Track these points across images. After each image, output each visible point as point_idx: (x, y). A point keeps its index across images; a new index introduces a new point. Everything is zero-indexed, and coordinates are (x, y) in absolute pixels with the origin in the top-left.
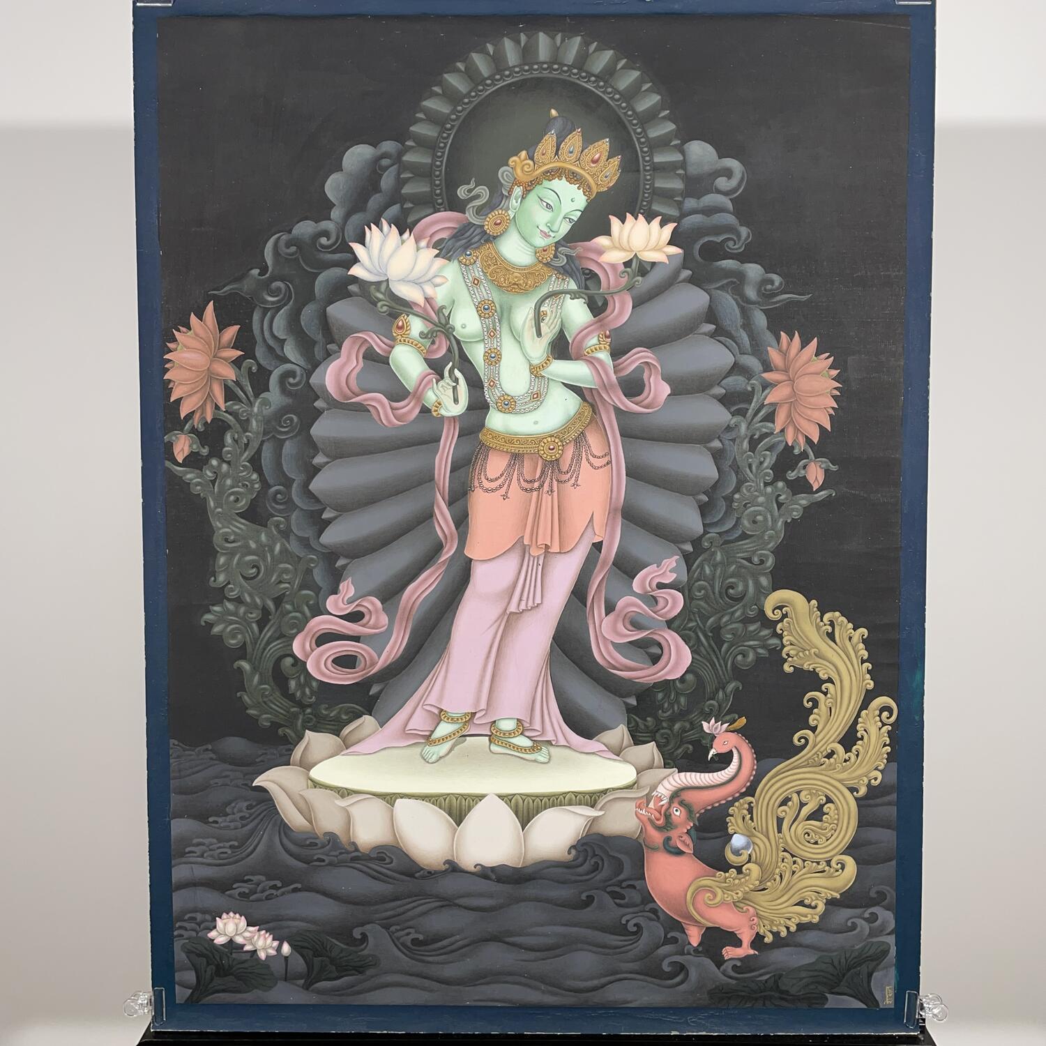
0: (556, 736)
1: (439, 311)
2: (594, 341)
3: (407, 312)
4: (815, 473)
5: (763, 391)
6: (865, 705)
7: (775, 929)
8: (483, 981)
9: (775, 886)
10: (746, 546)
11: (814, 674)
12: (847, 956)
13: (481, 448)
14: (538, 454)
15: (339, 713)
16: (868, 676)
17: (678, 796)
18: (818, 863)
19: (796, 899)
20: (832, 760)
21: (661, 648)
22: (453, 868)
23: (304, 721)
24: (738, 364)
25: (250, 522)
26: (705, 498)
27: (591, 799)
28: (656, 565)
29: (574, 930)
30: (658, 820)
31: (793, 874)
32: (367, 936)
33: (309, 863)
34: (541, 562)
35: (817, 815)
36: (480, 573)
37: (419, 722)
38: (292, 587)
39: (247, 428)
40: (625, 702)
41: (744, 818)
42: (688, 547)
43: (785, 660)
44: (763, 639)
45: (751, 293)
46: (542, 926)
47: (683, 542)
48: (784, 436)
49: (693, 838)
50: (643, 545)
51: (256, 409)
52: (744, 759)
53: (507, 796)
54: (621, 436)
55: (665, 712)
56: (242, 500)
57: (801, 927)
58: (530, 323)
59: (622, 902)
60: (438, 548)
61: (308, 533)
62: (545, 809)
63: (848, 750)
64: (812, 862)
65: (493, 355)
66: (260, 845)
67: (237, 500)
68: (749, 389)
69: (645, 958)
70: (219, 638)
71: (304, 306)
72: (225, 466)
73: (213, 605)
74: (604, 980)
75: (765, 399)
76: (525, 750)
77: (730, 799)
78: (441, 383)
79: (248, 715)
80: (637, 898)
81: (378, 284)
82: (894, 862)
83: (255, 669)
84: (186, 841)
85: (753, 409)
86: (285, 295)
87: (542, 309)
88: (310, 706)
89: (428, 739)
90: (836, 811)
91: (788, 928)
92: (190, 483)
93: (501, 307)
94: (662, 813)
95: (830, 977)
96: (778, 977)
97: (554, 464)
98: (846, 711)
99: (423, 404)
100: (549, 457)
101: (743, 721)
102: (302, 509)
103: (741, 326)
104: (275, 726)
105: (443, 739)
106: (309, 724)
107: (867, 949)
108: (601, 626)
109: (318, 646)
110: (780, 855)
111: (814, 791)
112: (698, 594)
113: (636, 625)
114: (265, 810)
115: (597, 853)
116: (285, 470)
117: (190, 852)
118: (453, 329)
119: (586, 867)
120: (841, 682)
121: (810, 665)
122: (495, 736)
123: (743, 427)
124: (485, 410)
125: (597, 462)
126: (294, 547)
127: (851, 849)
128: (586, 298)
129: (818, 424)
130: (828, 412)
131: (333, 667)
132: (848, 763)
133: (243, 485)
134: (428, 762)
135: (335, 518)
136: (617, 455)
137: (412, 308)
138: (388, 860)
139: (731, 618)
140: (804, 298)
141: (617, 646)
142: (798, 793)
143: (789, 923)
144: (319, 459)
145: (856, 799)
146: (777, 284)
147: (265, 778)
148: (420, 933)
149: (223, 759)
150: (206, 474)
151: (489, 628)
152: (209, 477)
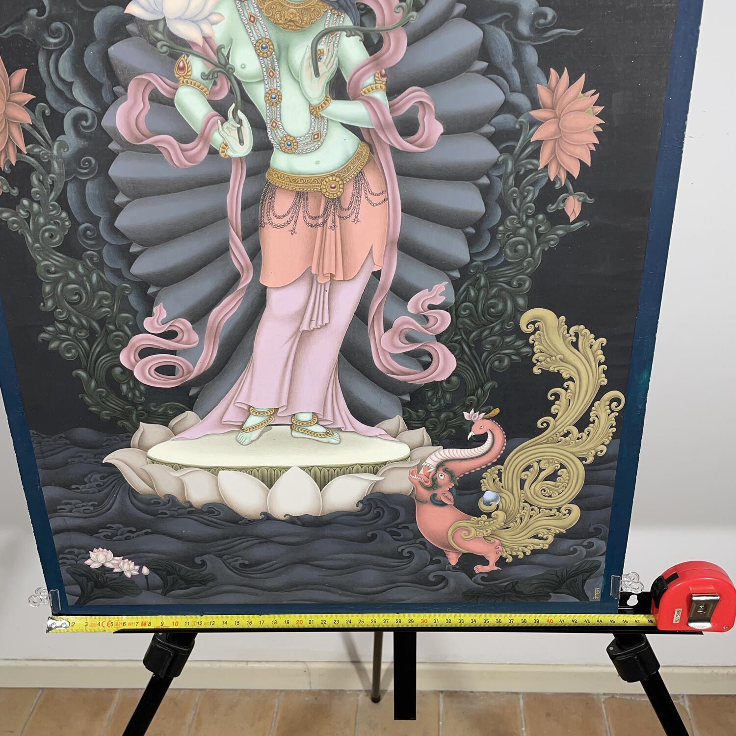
0: (345, 425)
1: (218, 51)
2: (369, 80)
3: (188, 52)
4: (573, 206)
5: (530, 130)
6: (598, 397)
7: (514, 554)
9: (516, 526)
10: (507, 272)
11: (558, 374)
12: (568, 569)
13: (268, 188)
14: (321, 192)
15: (165, 409)
16: (603, 375)
17: (443, 466)
18: (551, 510)
19: (532, 534)
20: (567, 438)
21: (432, 358)
22: (267, 517)
23: (137, 416)
24: (508, 101)
25: (65, 255)
26: (471, 230)
27: (375, 468)
28: (427, 289)
29: (363, 556)
30: (427, 482)
31: (531, 517)
32: (205, 562)
33: (156, 515)
34: (327, 289)
35: (553, 477)
36: (273, 298)
37: (233, 415)
38: (113, 310)
39: (50, 170)
40: (399, 398)
41: (494, 480)
42: (456, 274)
43: (535, 365)
44: (517, 349)
45: (524, 28)
47: (453, 269)
48: (547, 172)
49: (454, 494)
50: (416, 273)
51: (55, 152)
52: (496, 437)
53: (307, 467)
54: (397, 174)
55: (434, 406)
56: (56, 237)
57: (534, 552)
58: (308, 62)
59: (398, 537)
60: (236, 278)
61: (120, 264)
62: (338, 476)
63: (581, 430)
64: (546, 509)
65: (274, 96)
66: (114, 505)
67: (52, 236)
68: (517, 126)
69: (417, 572)
70: (56, 352)
71: (87, 46)
72: (36, 206)
73: (47, 326)
74: (385, 587)
75: (531, 136)
76: (320, 435)
77: (484, 467)
78: (226, 124)
79: (90, 411)
80: (410, 535)
81: (156, 22)
82: (610, 508)
83: (91, 376)
84: (56, 502)
85: (520, 147)
86: (66, 36)
87: (319, 47)
88: (141, 404)
89: (241, 427)
90: (568, 474)
91: (524, 553)
92: (7, 221)
93: (279, 46)
94: (430, 477)
95: (553, 582)
96: (515, 584)
97: (335, 202)
98: (582, 402)
99: (211, 146)
100: (331, 195)
101: (497, 411)
102: (111, 245)
103: (513, 64)
104: (114, 420)
105: (253, 428)
106: (142, 418)
107: (582, 566)
108: (380, 340)
109: (141, 358)
110: (521, 505)
111: (551, 461)
112: (463, 313)
113: (410, 339)
114: (116, 480)
115: (378, 506)
116: (90, 208)
117: (61, 509)
118: (233, 69)
119: (371, 515)
120: (580, 380)
121: (555, 368)
122: (294, 424)
123: (510, 164)
124: (269, 151)
125: (375, 200)
126: (108, 277)
127: (576, 501)
128: (362, 35)
129: (580, 160)
130: (589, 148)
131: (155, 374)
132: (580, 440)
133: (56, 223)
134: (242, 444)
135: (141, 252)
136: (393, 193)
137: (190, 48)
138: (216, 513)
139: (491, 331)
140: (575, 32)
141: (394, 356)
142: (539, 462)
143: (525, 549)
144: (120, 199)
145: (584, 465)
146: (550, 18)
147: (112, 457)
148: (246, 560)
149: (76, 443)
150: (20, 213)
151: (286, 343)
152: (22, 215)
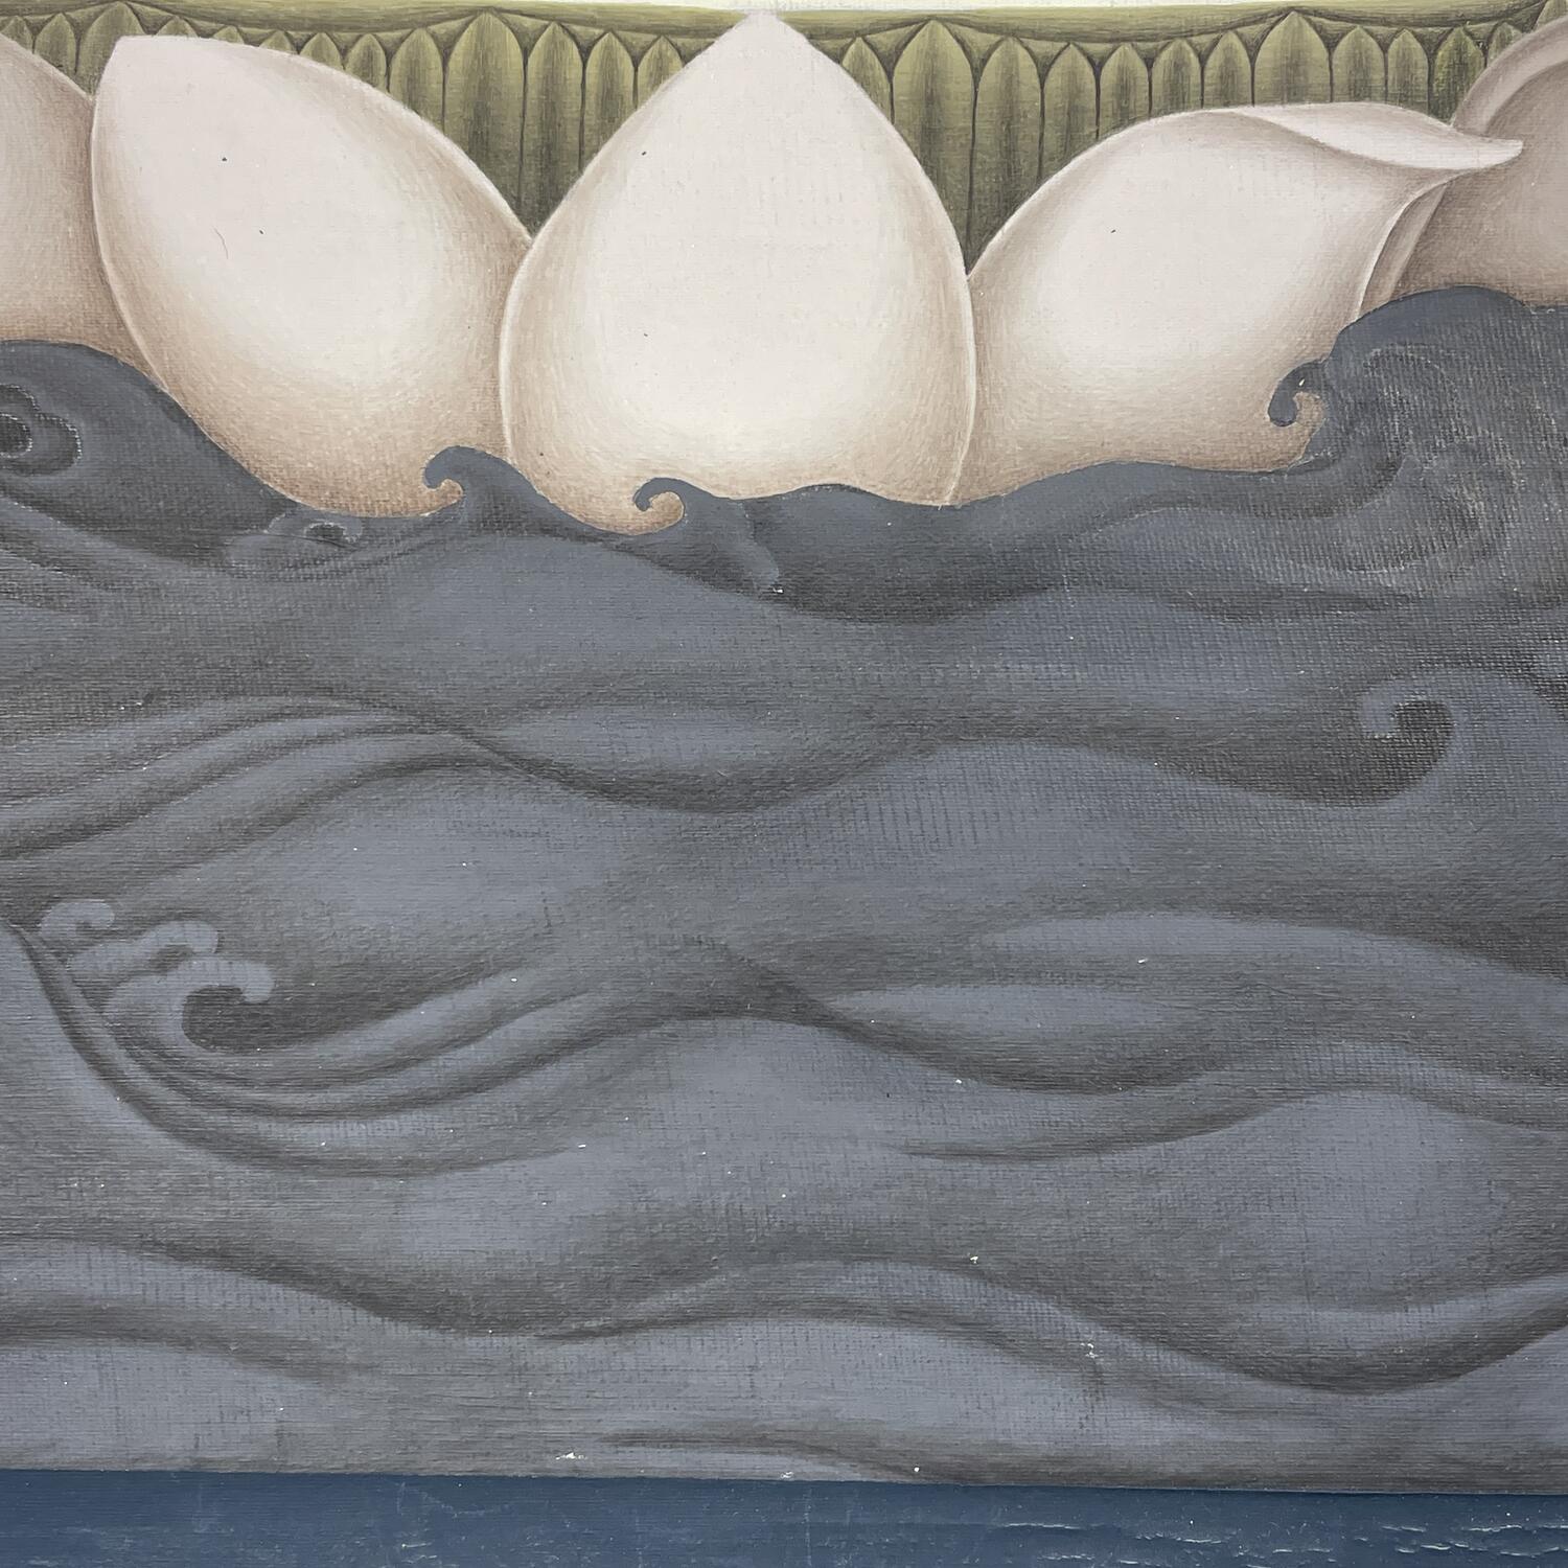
8: (675, 1298)
46: (1092, 908)
53: (865, 29)
62: (1124, 119)
